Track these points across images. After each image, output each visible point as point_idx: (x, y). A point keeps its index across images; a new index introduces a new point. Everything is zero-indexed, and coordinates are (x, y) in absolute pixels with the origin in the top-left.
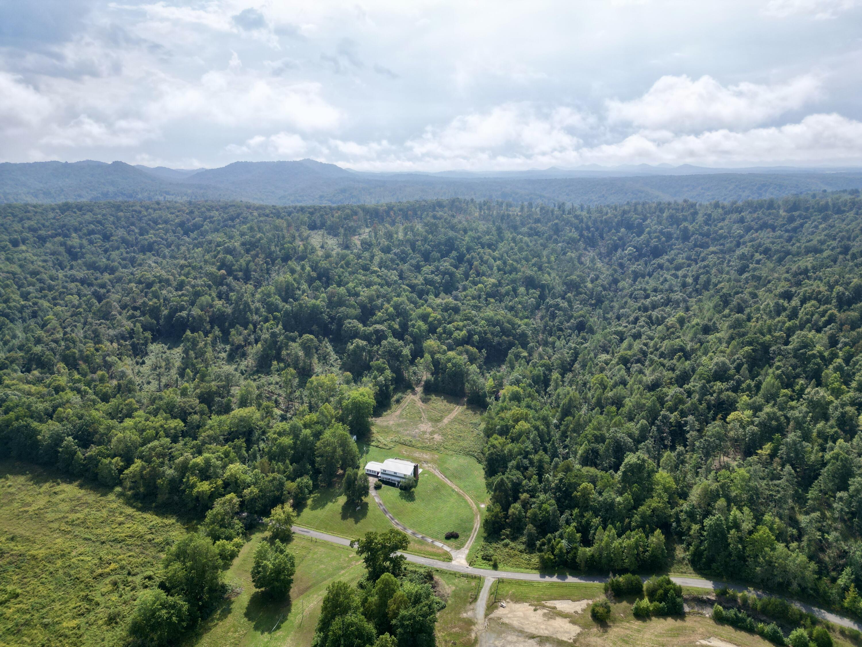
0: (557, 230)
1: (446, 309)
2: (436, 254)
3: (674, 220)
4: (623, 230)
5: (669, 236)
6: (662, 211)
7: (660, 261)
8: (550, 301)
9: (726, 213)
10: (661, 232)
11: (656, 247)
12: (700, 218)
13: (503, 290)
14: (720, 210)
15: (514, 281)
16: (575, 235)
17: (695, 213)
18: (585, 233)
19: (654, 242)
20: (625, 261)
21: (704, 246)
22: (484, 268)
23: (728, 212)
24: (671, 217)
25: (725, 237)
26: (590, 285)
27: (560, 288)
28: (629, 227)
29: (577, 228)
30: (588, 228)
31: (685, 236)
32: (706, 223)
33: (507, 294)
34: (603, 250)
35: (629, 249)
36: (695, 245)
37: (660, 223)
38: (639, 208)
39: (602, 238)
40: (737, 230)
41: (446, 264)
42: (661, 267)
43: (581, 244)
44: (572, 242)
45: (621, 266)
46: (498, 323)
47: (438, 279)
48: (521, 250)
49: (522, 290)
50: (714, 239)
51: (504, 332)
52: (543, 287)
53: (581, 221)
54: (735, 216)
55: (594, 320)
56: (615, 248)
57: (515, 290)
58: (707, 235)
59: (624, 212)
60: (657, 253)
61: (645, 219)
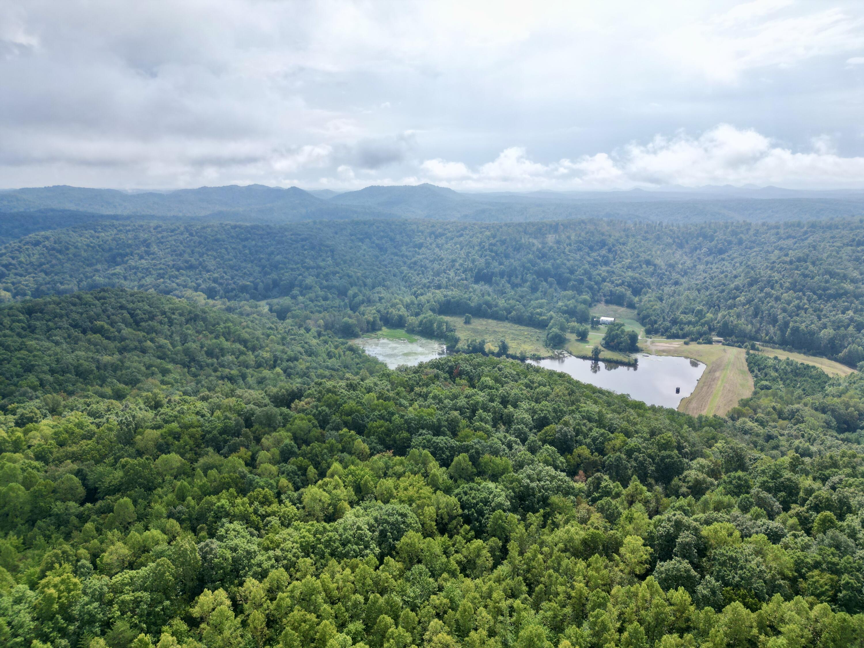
0: (658, 238)
1: (608, 272)
2: (596, 247)
3: (734, 233)
4: (701, 239)
5: (730, 242)
6: (727, 227)
7: (723, 256)
8: (659, 271)
9: (768, 229)
10: (725, 240)
11: (721, 248)
12: (752, 232)
13: (635, 265)
14: (765, 227)
15: (639, 262)
16: (670, 241)
17: (748, 230)
18: (676, 240)
19: (720, 246)
20: (702, 256)
21: (750, 248)
22: (623, 255)
23: (770, 228)
24: (733, 231)
25: (765, 243)
26: (680, 266)
27: (664, 267)
28: (705, 237)
29: (671, 237)
30: (678, 237)
31: (740, 242)
32: (755, 235)
33: (637, 267)
34: (687, 250)
35: (704, 250)
36: (746, 248)
37: (725, 234)
38: (713, 226)
39: (687, 243)
40: (773, 239)
41: (604, 252)
42: (723, 259)
43: (674, 247)
44: (669, 245)
45: (699, 259)
46: (635, 278)
47: (600, 259)
48: (641, 247)
49: (644, 266)
50: (758, 244)
51: (639, 283)
52: (655, 265)
53: (674, 233)
54: (774, 231)
55: (683, 280)
56: (696, 249)
57: (641, 266)
58: (754, 242)
59: (702, 228)
60: (721, 252)
61: (715, 232)
